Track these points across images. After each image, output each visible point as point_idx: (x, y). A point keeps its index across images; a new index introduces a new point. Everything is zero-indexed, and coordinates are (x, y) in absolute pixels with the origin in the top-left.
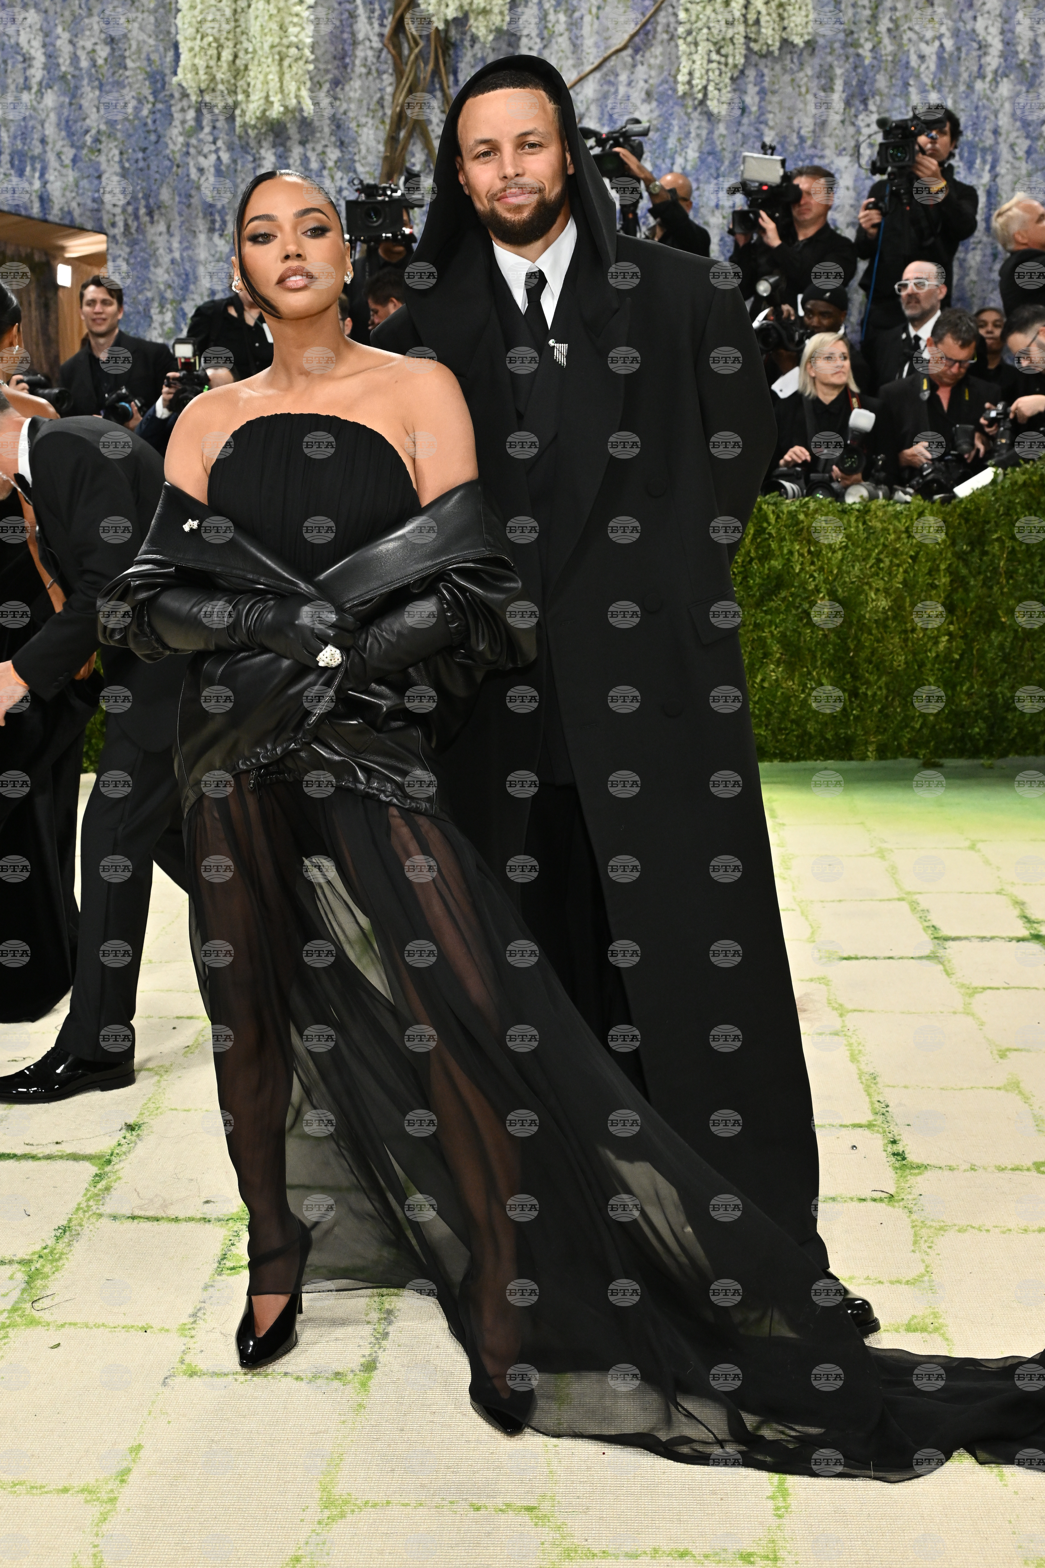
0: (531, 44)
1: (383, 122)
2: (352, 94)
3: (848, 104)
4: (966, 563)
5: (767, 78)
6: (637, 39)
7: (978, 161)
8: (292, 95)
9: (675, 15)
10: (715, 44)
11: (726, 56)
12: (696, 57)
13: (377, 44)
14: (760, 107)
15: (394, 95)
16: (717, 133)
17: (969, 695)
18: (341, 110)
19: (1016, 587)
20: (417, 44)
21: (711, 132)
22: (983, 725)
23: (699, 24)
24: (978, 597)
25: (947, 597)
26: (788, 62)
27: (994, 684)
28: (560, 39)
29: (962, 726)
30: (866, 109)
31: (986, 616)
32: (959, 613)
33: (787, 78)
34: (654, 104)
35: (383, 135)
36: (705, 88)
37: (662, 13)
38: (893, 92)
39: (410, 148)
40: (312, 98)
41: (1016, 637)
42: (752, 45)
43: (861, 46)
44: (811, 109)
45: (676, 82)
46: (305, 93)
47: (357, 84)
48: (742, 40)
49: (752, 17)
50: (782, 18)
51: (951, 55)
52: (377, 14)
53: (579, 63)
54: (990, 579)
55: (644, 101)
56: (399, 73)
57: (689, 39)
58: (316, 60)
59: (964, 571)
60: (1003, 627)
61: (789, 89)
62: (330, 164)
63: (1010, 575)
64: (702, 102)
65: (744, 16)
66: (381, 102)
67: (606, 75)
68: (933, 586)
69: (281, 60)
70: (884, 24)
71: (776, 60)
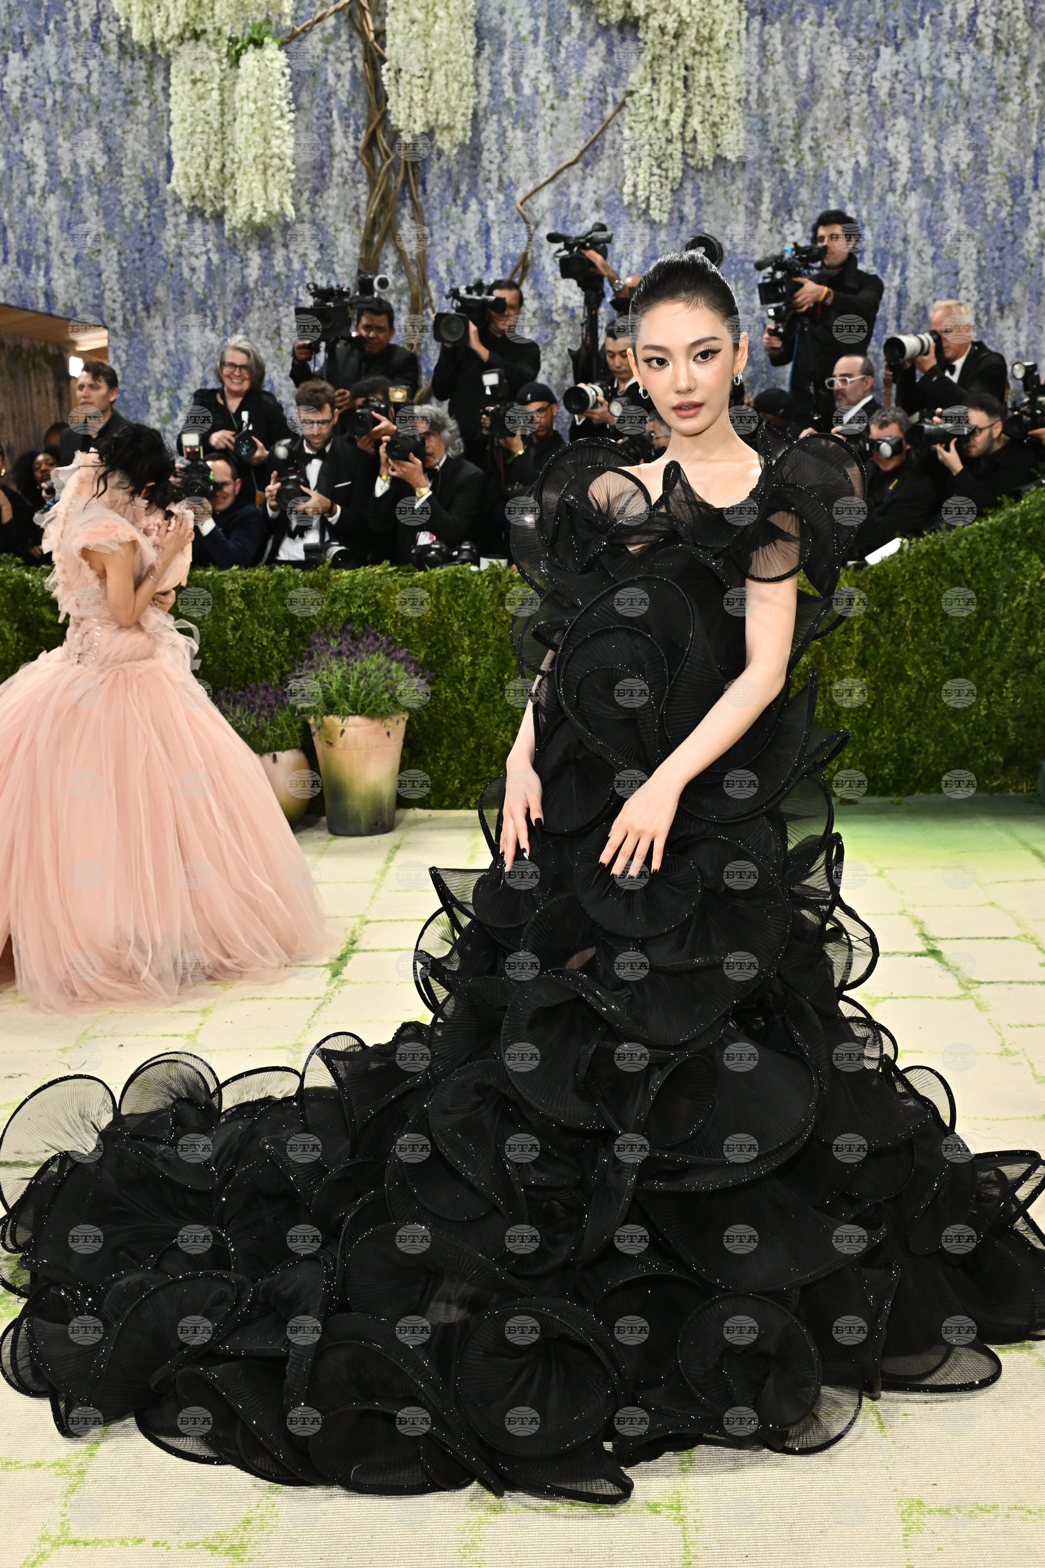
0: (492, 157)
1: (358, 227)
2: (330, 202)
3: (775, 214)
4: (877, 623)
5: (703, 191)
6: (586, 154)
7: (890, 266)
8: (276, 201)
9: (621, 132)
10: (656, 159)
11: (667, 170)
12: (639, 171)
13: (352, 156)
14: (697, 217)
15: (368, 203)
16: (658, 240)
17: (880, 739)
18: (321, 216)
19: (920, 644)
20: (388, 156)
21: (653, 239)
22: (892, 767)
23: (642, 141)
24: (887, 653)
25: (860, 654)
26: (721, 175)
27: (902, 730)
28: (518, 154)
29: (874, 767)
30: (791, 219)
31: (895, 670)
32: (870, 667)
33: (721, 190)
34: (602, 213)
35: (358, 238)
36: (648, 198)
37: (609, 131)
38: (815, 203)
39: (383, 251)
40: (294, 204)
41: (920, 689)
42: (689, 160)
43: (786, 162)
44: (742, 217)
45: (622, 193)
46: (287, 200)
47: (334, 192)
48: (680, 156)
49: (689, 135)
50: (715, 136)
51: (866, 170)
52: (351, 129)
53: (535, 175)
54: (898, 637)
55: (593, 210)
56: (372, 182)
57: (634, 154)
58: (297, 170)
59: (875, 630)
60: (909, 680)
61: (723, 200)
62: (311, 265)
63: (915, 633)
64: (646, 212)
65: (682, 134)
66: (356, 209)
67: (559, 186)
68: (848, 644)
69: (265, 169)
70: (806, 143)
71: (711, 174)
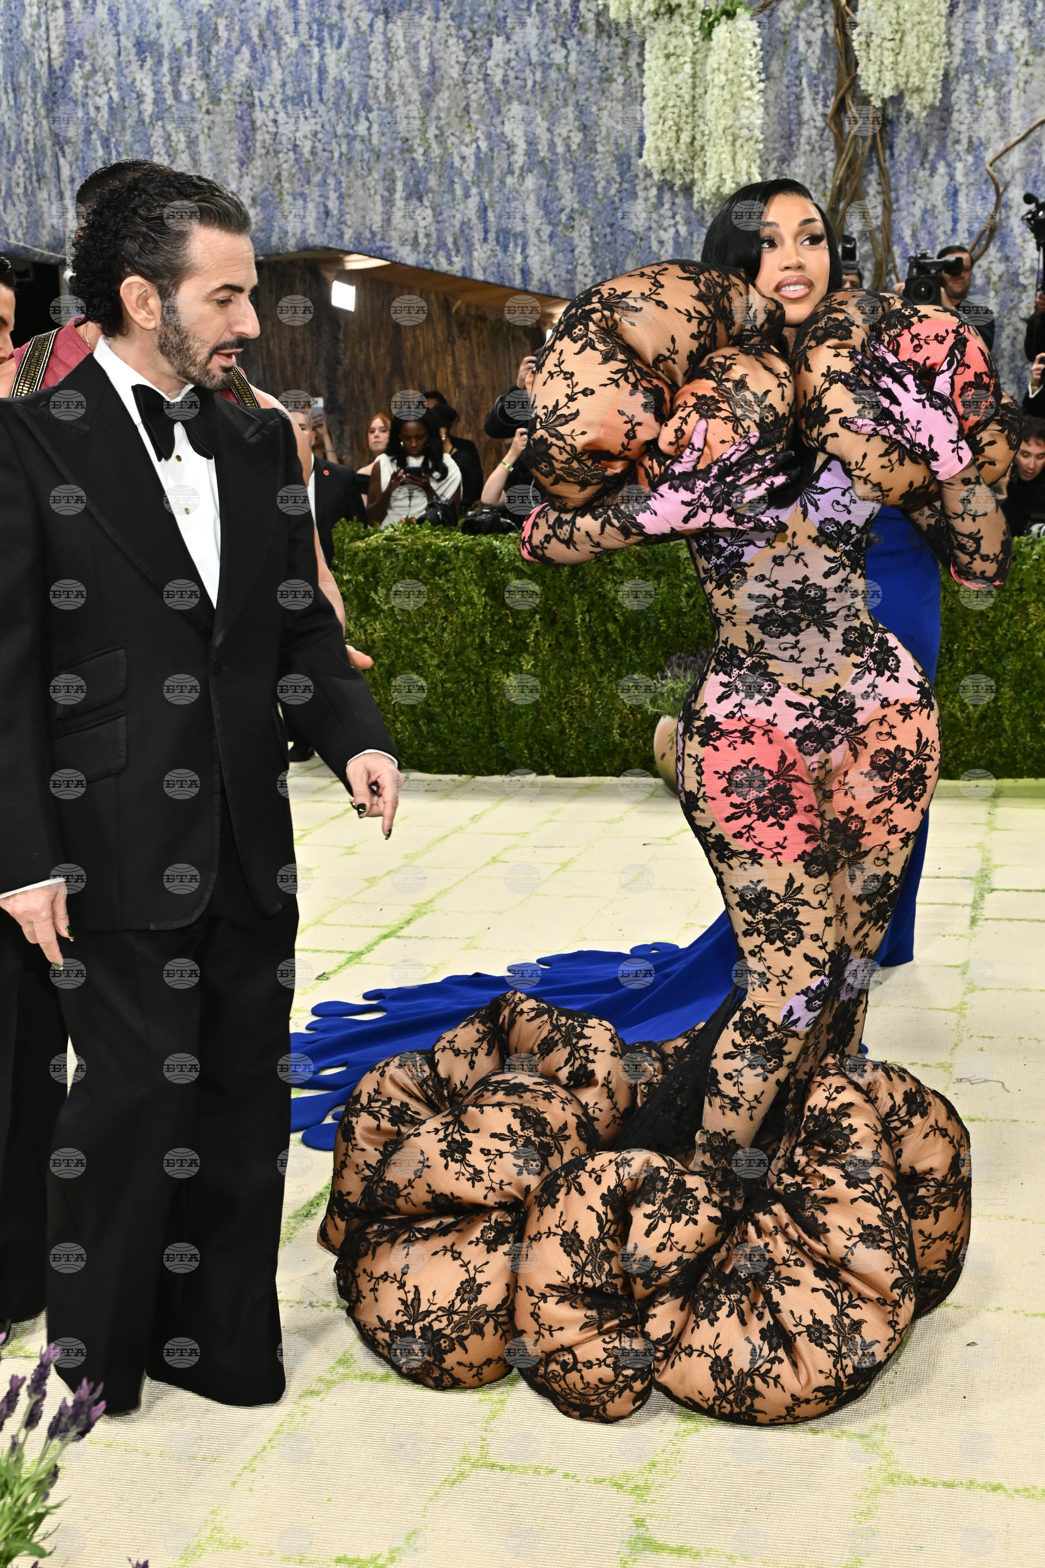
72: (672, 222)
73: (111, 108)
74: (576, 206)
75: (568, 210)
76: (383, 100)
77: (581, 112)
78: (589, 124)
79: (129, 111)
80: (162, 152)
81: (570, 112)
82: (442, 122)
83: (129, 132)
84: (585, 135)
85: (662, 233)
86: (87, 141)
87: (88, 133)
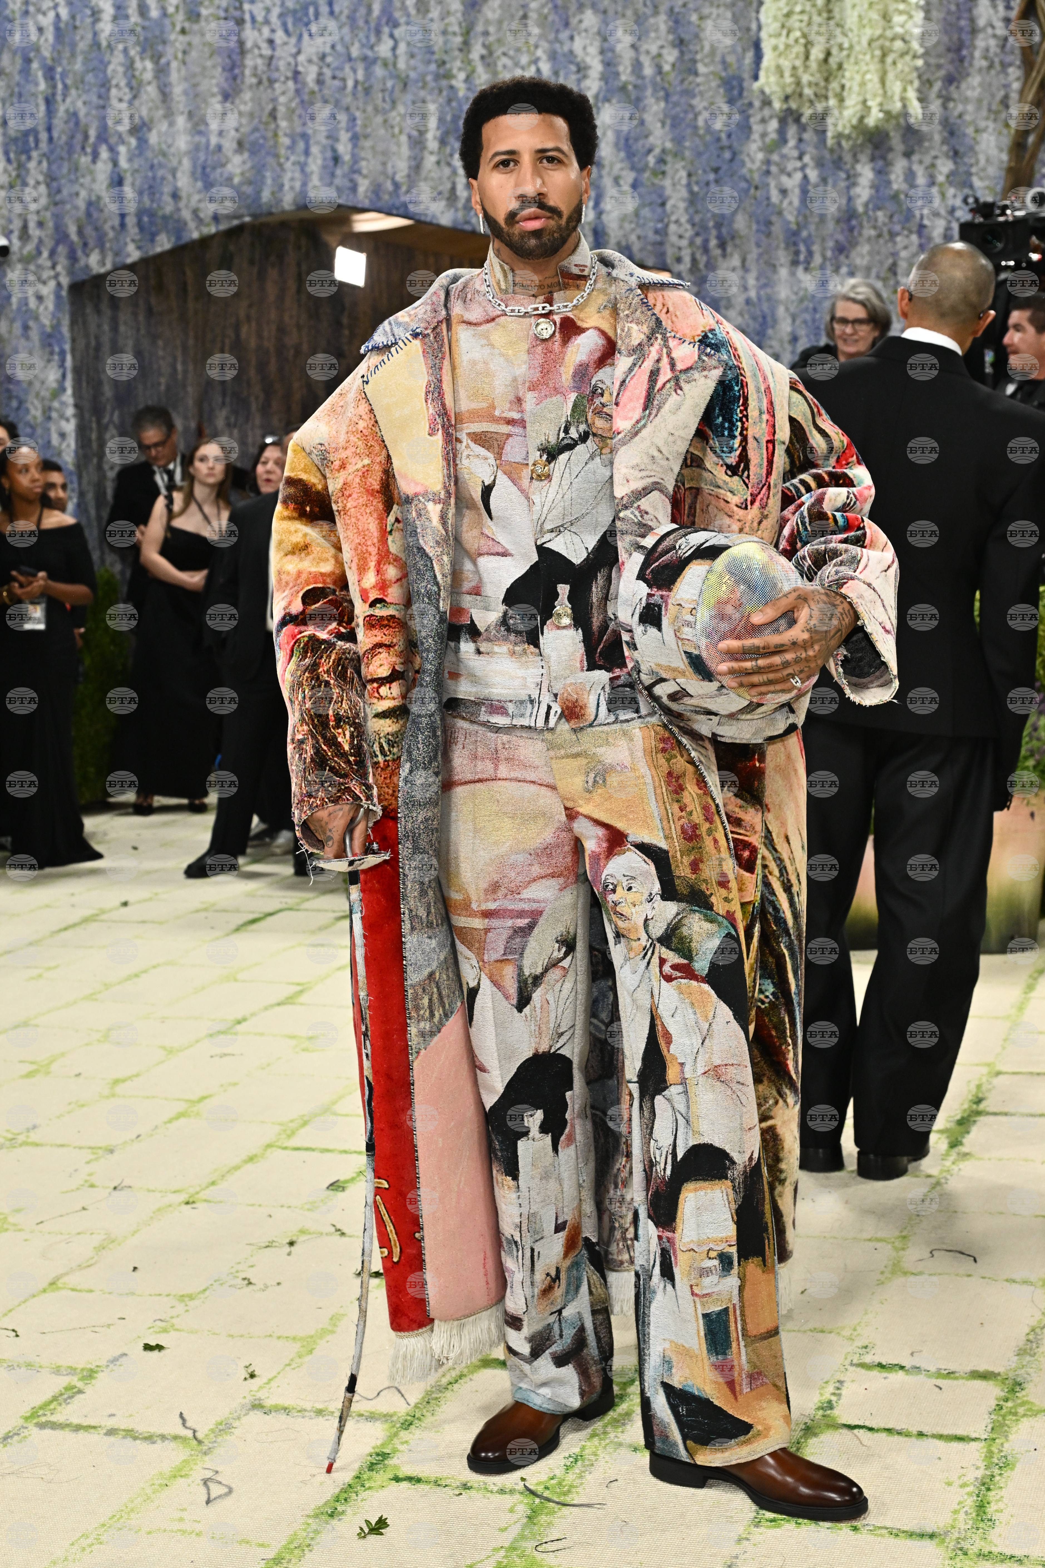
72: (798, 164)
73: (57, 29)
74: (669, 145)
75: (657, 151)
76: (413, 11)
77: (677, 22)
78: (686, 37)
79: (80, 32)
80: (123, 83)
81: (662, 22)
82: (491, 39)
83: (80, 59)
84: (682, 53)
85: (784, 179)
86: (25, 71)
87: (28, 61)
